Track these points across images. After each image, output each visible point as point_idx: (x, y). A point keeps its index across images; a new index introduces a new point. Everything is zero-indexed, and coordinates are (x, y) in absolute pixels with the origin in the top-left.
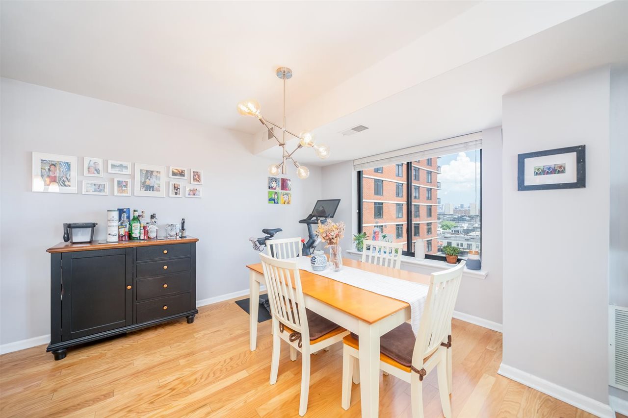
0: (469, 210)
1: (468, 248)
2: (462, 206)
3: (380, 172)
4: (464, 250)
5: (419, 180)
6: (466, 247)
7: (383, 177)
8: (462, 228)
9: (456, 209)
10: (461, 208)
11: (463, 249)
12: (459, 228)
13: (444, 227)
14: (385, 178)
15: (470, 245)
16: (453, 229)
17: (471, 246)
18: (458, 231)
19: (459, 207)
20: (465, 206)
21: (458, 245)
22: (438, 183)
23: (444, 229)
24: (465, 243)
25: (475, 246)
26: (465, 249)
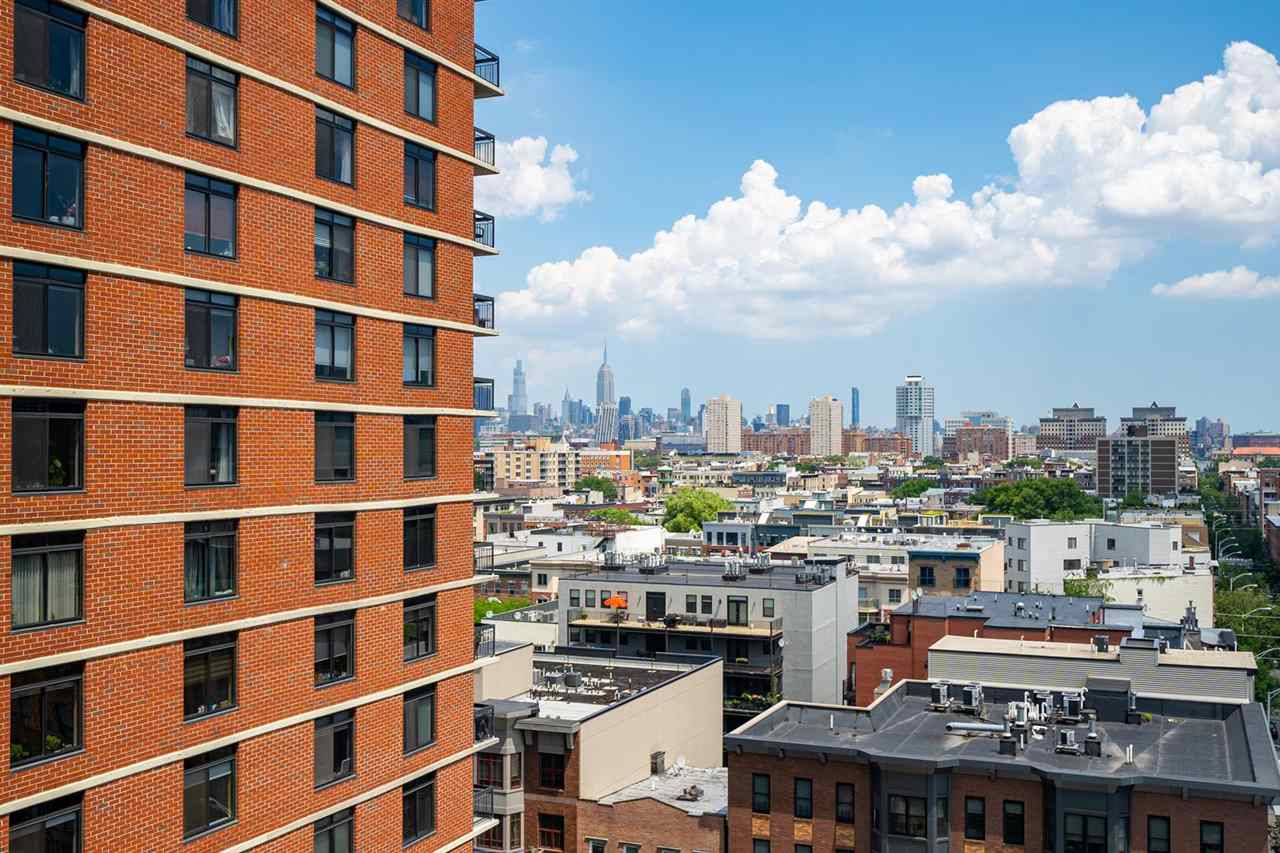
0: (807, 434)
1: (733, 619)
2: (783, 411)
3: (70, 221)
4: (716, 630)
5: (351, 280)
6: (723, 615)
7: (82, 255)
8: (750, 523)
9: (758, 426)
10: (779, 422)
11: (712, 623)
12: (737, 520)
13: (680, 518)
14: (104, 259)
15: (738, 603)
16: (714, 525)
17: (742, 606)
18: (732, 537)
19: (770, 416)
20: (793, 415)
21: (691, 607)
22: (480, 299)
23: (677, 529)
24: (720, 594)
25: (759, 609)
26: (722, 624)
